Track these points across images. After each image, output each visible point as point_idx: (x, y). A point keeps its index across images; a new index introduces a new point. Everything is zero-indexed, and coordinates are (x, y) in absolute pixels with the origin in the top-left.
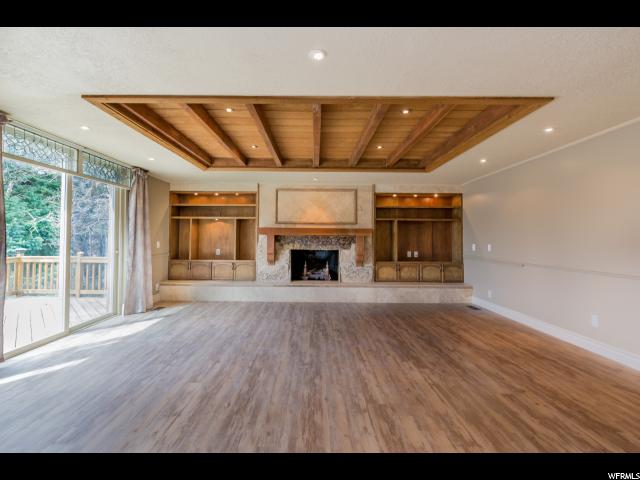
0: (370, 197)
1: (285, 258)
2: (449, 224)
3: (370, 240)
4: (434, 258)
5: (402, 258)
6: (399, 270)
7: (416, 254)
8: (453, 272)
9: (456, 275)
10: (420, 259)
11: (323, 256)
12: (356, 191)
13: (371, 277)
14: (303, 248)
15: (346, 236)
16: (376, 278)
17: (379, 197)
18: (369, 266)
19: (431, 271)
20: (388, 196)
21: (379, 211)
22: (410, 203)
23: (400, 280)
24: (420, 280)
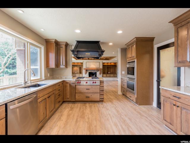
0: (102, 63)
1: (88, 73)
2: (115, 68)
3: (102, 70)
4: (113, 73)
5: (107, 73)
6: (106, 75)
7: (110, 73)
8: (115, 75)
9: (116, 76)
10: (111, 73)
11: (94, 73)
12: (99, 62)
13: (102, 76)
14: (91, 72)
15: (98, 70)
16: (103, 77)
17: (103, 63)
18: (102, 74)
19: (112, 75)
20: (105, 63)
21: (103, 66)
22: (109, 64)
23: (107, 77)
24: (110, 77)
